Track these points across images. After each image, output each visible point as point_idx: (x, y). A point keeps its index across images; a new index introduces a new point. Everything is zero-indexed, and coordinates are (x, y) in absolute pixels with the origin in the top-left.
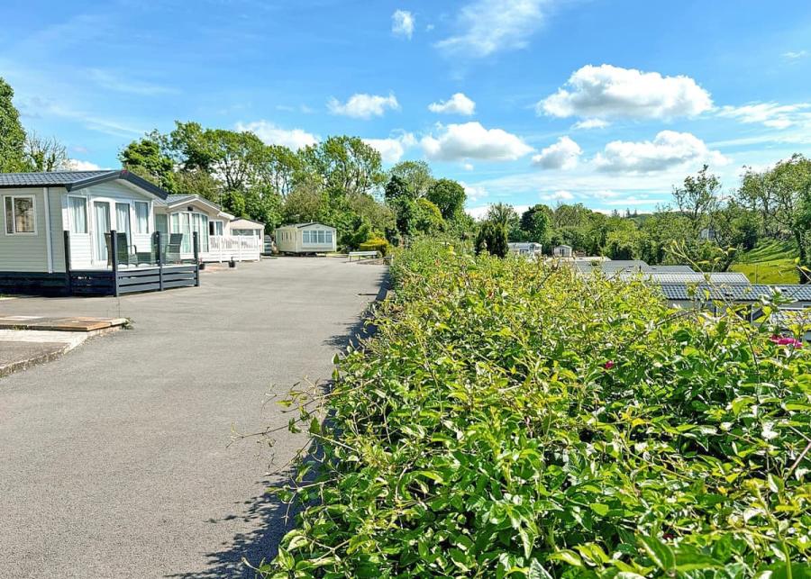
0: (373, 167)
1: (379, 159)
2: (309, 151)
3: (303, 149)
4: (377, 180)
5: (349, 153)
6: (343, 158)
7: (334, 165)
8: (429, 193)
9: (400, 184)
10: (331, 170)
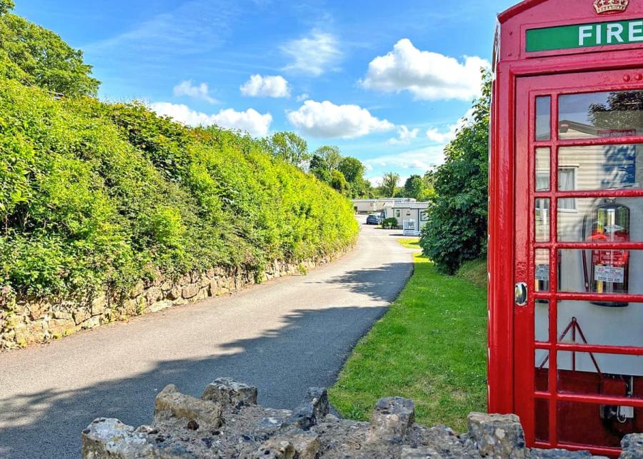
0: (302, 150)
1: (306, 146)
2: (264, 141)
3: (261, 140)
4: (305, 158)
5: (287, 142)
6: (284, 145)
7: (278, 149)
8: (339, 166)
9: (319, 160)
10: (277, 152)
